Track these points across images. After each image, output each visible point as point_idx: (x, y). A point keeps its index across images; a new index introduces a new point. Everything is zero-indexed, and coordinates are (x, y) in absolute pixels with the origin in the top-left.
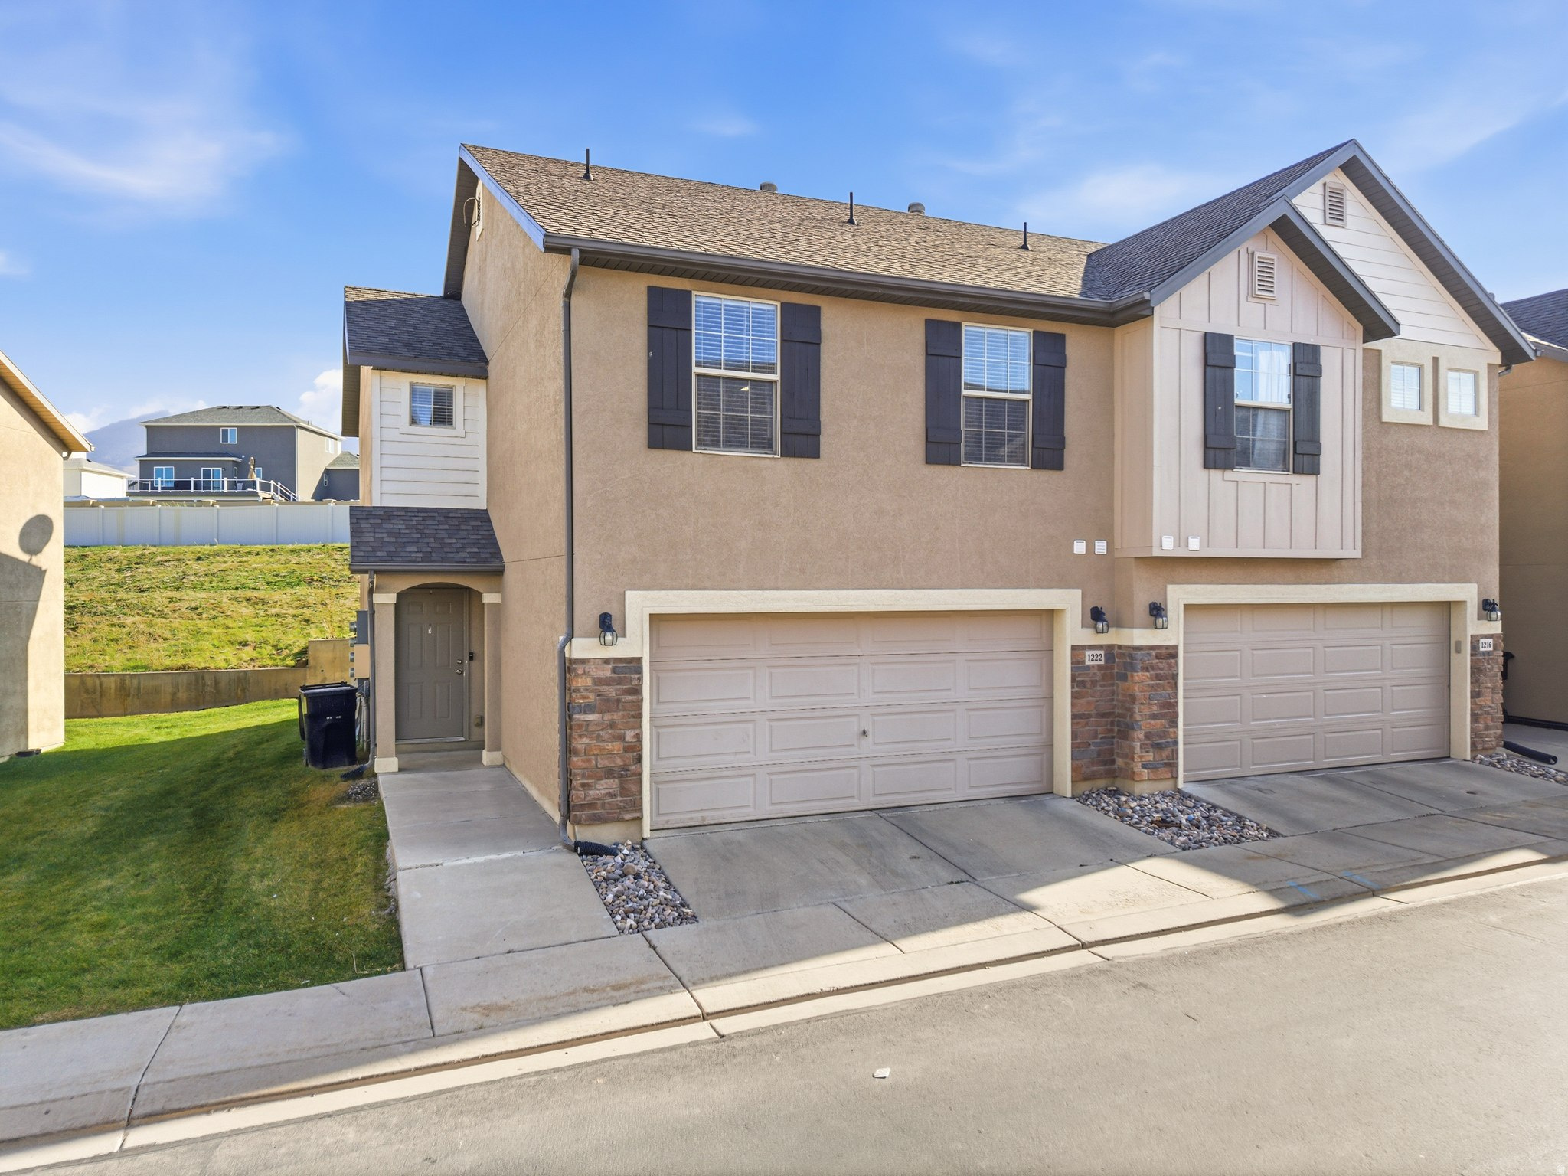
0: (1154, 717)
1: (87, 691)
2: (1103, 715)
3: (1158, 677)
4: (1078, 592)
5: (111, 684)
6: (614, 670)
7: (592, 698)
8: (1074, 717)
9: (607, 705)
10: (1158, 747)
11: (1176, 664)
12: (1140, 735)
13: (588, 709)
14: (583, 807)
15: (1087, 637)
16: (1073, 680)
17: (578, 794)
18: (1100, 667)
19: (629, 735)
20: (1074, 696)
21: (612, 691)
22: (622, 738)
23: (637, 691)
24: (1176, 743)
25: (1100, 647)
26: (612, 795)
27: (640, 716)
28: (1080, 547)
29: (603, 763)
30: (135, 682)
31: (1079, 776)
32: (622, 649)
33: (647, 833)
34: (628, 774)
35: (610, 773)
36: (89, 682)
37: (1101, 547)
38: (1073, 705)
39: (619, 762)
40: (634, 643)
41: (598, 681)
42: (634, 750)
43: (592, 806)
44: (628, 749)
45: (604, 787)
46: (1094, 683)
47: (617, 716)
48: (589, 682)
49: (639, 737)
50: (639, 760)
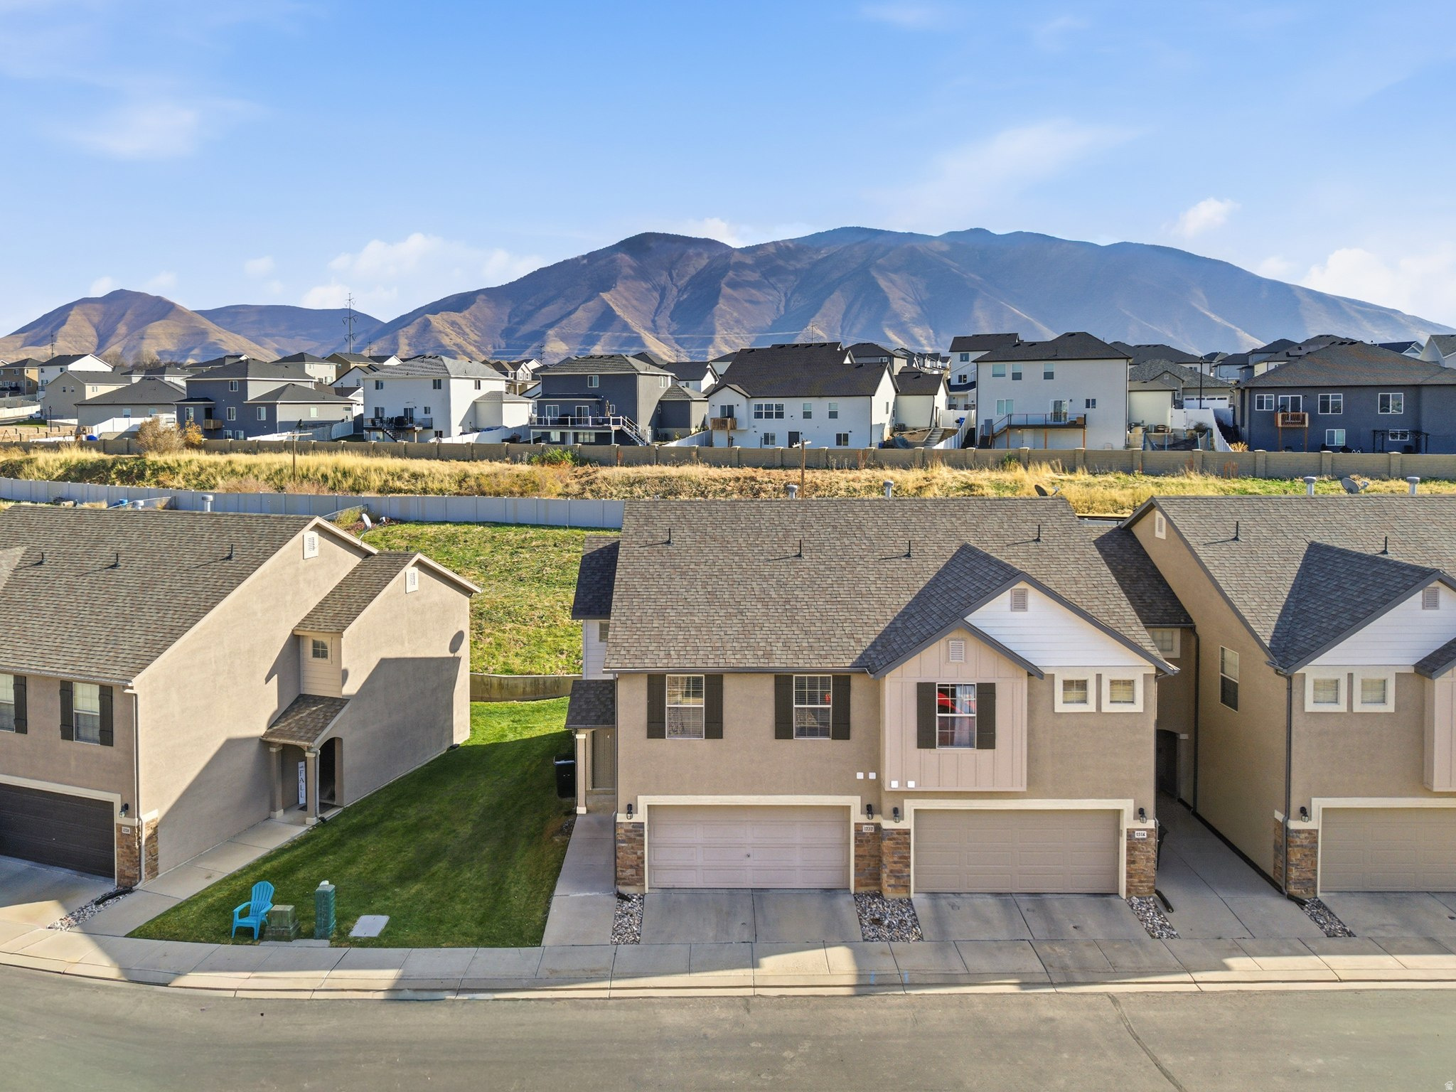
0: (895, 863)
1: (484, 684)
2: (873, 856)
3: (897, 843)
4: (859, 797)
5: (495, 682)
6: (633, 827)
7: (624, 837)
8: (856, 856)
9: (630, 840)
10: (898, 877)
11: (910, 837)
12: (887, 870)
13: (623, 841)
14: (621, 879)
15: (863, 819)
16: (856, 838)
17: (620, 874)
18: (871, 834)
19: (639, 853)
20: (856, 846)
21: (632, 835)
22: (636, 853)
23: (642, 835)
24: (909, 876)
25: (872, 824)
26: (632, 875)
27: (644, 845)
28: (860, 776)
29: (628, 863)
30: (506, 681)
31: (858, 883)
32: (636, 818)
33: (647, 890)
34: (639, 869)
35: (631, 867)
36: (486, 680)
37: (872, 776)
38: (855, 851)
39: (635, 863)
40: (641, 816)
41: (627, 831)
42: (641, 858)
43: (624, 879)
44: (639, 858)
45: (629, 872)
46: (868, 841)
47: (634, 845)
48: (623, 832)
49: (643, 854)
50: (643, 862)
